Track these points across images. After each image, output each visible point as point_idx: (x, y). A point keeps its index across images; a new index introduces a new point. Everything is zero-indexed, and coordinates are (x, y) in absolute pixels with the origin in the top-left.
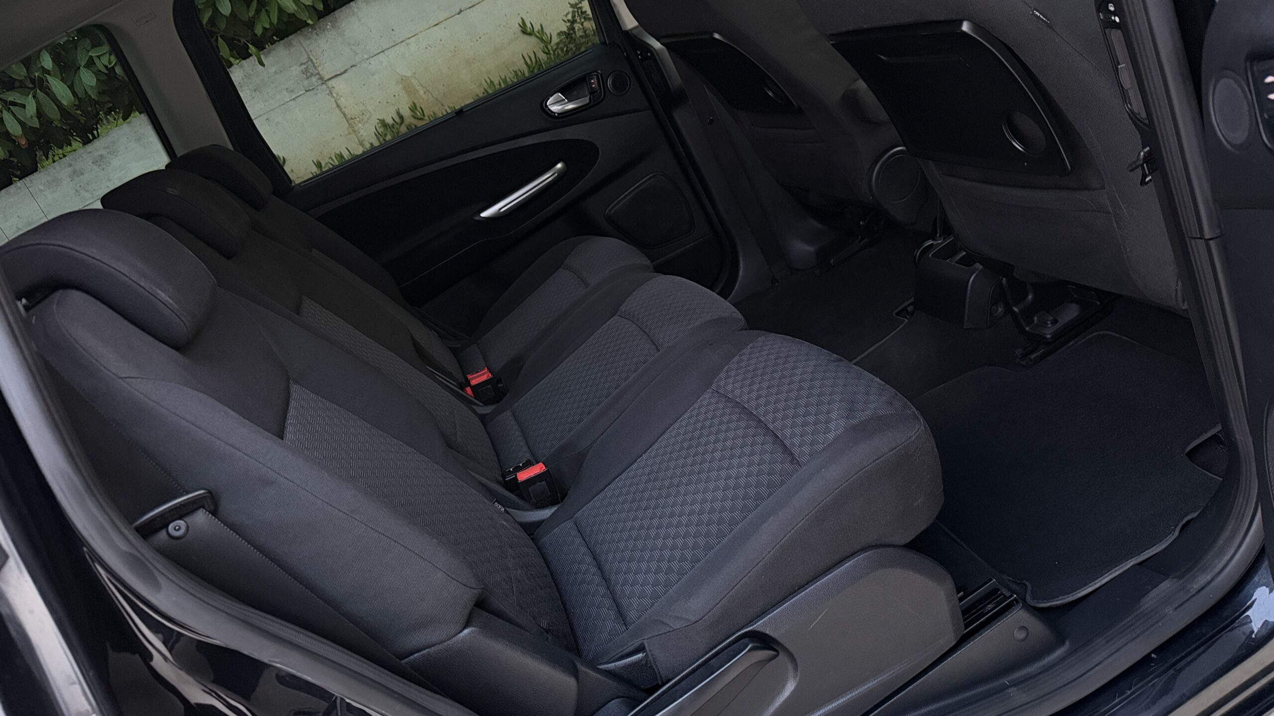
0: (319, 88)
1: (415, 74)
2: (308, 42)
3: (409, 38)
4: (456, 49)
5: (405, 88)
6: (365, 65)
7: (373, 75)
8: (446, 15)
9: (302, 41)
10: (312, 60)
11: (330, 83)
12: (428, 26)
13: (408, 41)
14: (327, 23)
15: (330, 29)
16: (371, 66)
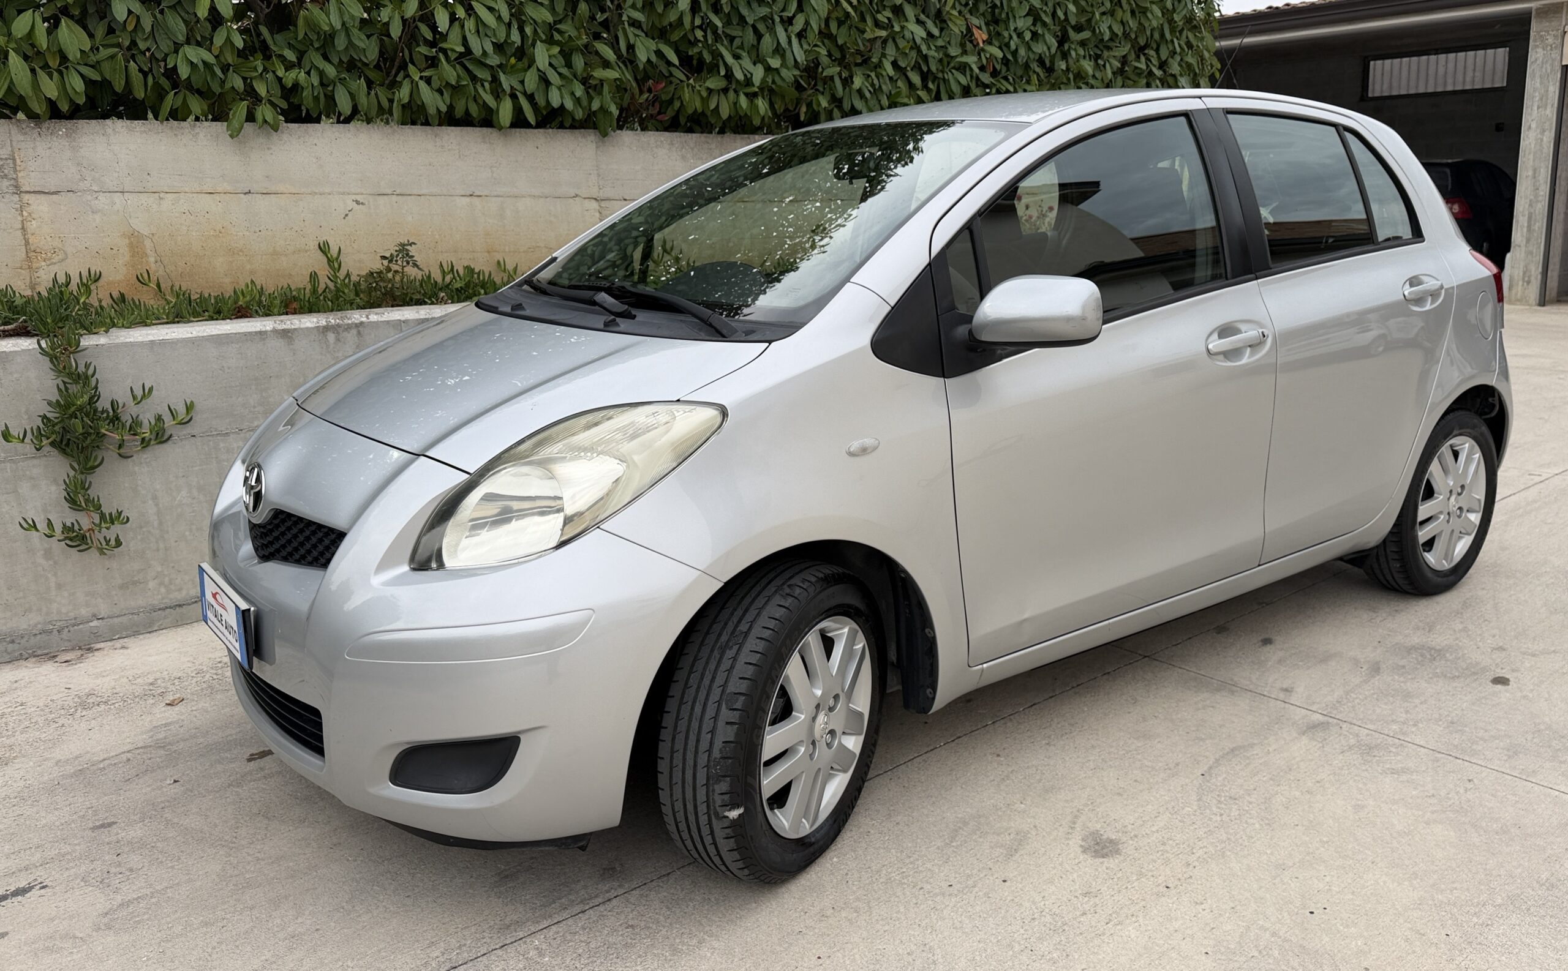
0: (7, 196)
1: (153, 234)
2: (22, 138)
3: (165, 192)
4: (223, 231)
5: (131, 246)
6: (89, 198)
7: (94, 212)
8: (229, 188)
9: (12, 132)
10: (14, 160)
11: (26, 197)
12: (198, 190)
13: (162, 195)
14: (62, 128)
15: (61, 135)
16: (96, 202)
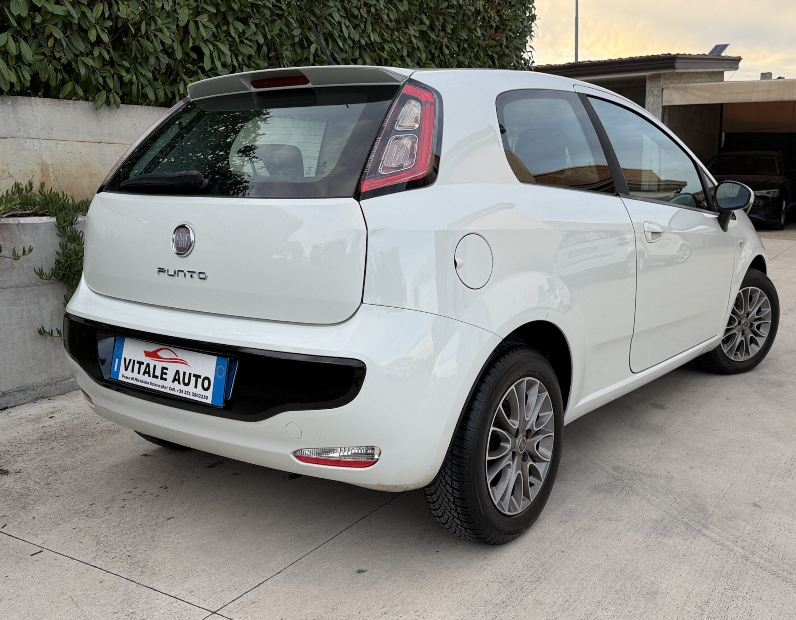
1: (53, 164)
3: (60, 140)
4: (87, 164)
5: (42, 170)
6: (22, 141)
7: (24, 150)
8: (91, 139)
12: (76, 139)
13: (58, 142)
14: (11, 101)
15: (9, 105)
16: (26, 144)
